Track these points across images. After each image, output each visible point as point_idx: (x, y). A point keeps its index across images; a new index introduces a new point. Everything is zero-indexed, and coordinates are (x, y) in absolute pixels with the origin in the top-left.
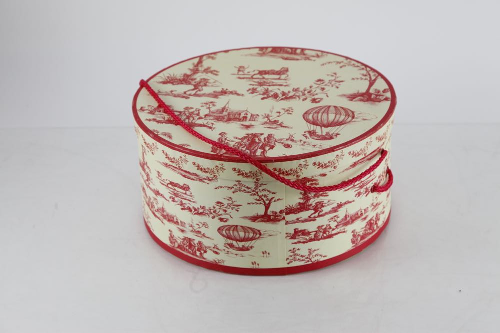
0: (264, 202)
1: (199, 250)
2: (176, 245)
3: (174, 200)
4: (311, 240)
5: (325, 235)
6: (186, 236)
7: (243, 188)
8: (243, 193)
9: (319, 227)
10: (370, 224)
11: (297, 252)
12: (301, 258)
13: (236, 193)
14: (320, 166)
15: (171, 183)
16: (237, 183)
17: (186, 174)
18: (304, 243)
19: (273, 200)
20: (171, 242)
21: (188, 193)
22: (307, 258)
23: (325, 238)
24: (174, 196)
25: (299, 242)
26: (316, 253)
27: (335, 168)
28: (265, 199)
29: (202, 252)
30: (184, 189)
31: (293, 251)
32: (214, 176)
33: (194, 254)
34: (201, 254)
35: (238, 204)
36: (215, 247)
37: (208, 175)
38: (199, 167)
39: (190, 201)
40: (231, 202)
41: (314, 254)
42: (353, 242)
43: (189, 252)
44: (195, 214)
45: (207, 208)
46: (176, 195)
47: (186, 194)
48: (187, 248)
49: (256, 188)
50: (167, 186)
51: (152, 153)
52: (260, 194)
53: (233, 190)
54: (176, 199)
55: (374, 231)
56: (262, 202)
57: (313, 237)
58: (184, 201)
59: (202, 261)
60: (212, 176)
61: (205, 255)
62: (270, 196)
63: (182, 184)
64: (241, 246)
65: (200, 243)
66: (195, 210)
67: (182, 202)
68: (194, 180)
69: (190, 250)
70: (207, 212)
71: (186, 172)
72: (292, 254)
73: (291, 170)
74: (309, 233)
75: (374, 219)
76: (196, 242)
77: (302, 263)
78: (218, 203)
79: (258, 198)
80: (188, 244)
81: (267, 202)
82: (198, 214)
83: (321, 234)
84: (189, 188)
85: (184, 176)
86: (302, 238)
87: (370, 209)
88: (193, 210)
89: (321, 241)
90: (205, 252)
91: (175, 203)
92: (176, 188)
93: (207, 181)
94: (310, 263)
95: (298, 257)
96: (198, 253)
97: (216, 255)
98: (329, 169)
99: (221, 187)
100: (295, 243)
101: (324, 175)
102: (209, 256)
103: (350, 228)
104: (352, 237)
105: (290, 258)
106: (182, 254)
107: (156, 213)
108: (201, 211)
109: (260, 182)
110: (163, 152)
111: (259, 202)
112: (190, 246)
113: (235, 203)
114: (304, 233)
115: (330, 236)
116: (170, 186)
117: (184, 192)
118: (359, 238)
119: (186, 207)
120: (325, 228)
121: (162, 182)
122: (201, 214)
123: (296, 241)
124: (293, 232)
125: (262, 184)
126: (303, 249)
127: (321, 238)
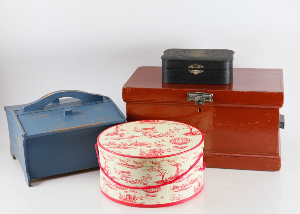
0: (162, 175)
1: (134, 199)
2: (123, 199)
3: (122, 179)
4: (180, 190)
5: (185, 188)
6: (128, 194)
7: (154, 169)
8: (153, 172)
9: (182, 185)
10: (199, 184)
11: (175, 196)
12: (176, 199)
13: (151, 172)
14: (183, 158)
15: (121, 172)
16: (151, 168)
17: (129, 166)
18: (177, 191)
19: (165, 174)
20: (120, 198)
21: (130, 174)
22: (178, 198)
23: (185, 189)
24: (122, 177)
25: (175, 191)
26: (181, 196)
27: (188, 159)
28: (162, 173)
29: (135, 200)
30: (128, 173)
31: (173, 195)
32: (142, 165)
33: (132, 201)
34: (135, 201)
35: (151, 176)
36: (141, 197)
37: (139, 165)
38: (135, 163)
39: (130, 178)
40: (148, 176)
41: (181, 197)
42: (194, 191)
43: (129, 201)
44: (133, 183)
45: (138, 180)
46: (124, 176)
47: (128, 175)
48: (128, 199)
49: (159, 169)
50: (119, 173)
51: (113, 160)
52: (160, 171)
53: (149, 171)
54: (124, 178)
55: (200, 187)
56: (161, 175)
57: (180, 189)
58: (127, 179)
59: (135, 204)
60: (141, 166)
61: (137, 201)
62: (164, 172)
63: (127, 171)
64: (152, 195)
65: (134, 196)
66: (133, 181)
67: (126, 179)
68: (132, 168)
69: (129, 200)
70: (138, 182)
71: (129, 165)
72: (172, 197)
73: (173, 160)
74: (179, 187)
75: (200, 182)
76: (132, 196)
77: (176, 201)
78: (143, 177)
79: (159, 173)
80: (129, 197)
81: (163, 175)
82: (134, 183)
83: (183, 188)
84: (130, 172)
85: (128, 168)
86: (176, 190)
87: (199, 177)
88: (132, 182)
89: (184, 190)
90: (137, 200)
91: (123, 180)
92: (124, 173)
93: (138, 168)
94: (179, 200)
95: (175, 198)
96: (133, 201)
97: (142, 200)
98: (186, 159)
99: (144, 170)
100: (174, 192)
101: (184, 162)
102: (139, 202)
103: (193, 185)
104: (194, 189)
105: (172, 199)
106: (126, 202)
107: (113, 187)
108: (135, 182)
109: (160, 166)
110: (119, 159)
111: (160, 175)
112: (130, 198)
113: (150, 176)
114: (177, 187)
115: (186, 189)
116: (121, 173)
117: (128, 174)
118: (196, 190)
119: (128, 181)
120: (185, 185)
121: (117, 172)
122: (135, 183)
123: (174, 191)
124: (173, 187)
125: (161, 167)
126: (177, 194)
127: (183, 190)
